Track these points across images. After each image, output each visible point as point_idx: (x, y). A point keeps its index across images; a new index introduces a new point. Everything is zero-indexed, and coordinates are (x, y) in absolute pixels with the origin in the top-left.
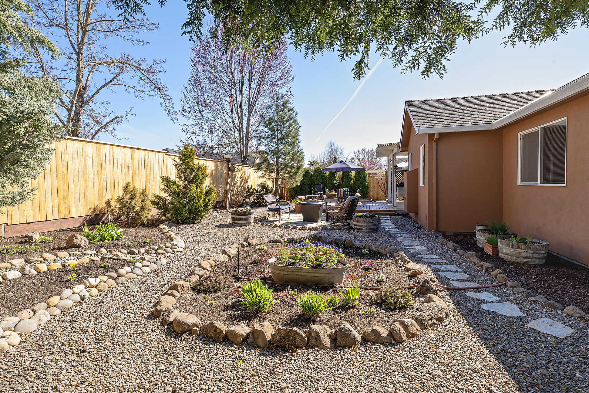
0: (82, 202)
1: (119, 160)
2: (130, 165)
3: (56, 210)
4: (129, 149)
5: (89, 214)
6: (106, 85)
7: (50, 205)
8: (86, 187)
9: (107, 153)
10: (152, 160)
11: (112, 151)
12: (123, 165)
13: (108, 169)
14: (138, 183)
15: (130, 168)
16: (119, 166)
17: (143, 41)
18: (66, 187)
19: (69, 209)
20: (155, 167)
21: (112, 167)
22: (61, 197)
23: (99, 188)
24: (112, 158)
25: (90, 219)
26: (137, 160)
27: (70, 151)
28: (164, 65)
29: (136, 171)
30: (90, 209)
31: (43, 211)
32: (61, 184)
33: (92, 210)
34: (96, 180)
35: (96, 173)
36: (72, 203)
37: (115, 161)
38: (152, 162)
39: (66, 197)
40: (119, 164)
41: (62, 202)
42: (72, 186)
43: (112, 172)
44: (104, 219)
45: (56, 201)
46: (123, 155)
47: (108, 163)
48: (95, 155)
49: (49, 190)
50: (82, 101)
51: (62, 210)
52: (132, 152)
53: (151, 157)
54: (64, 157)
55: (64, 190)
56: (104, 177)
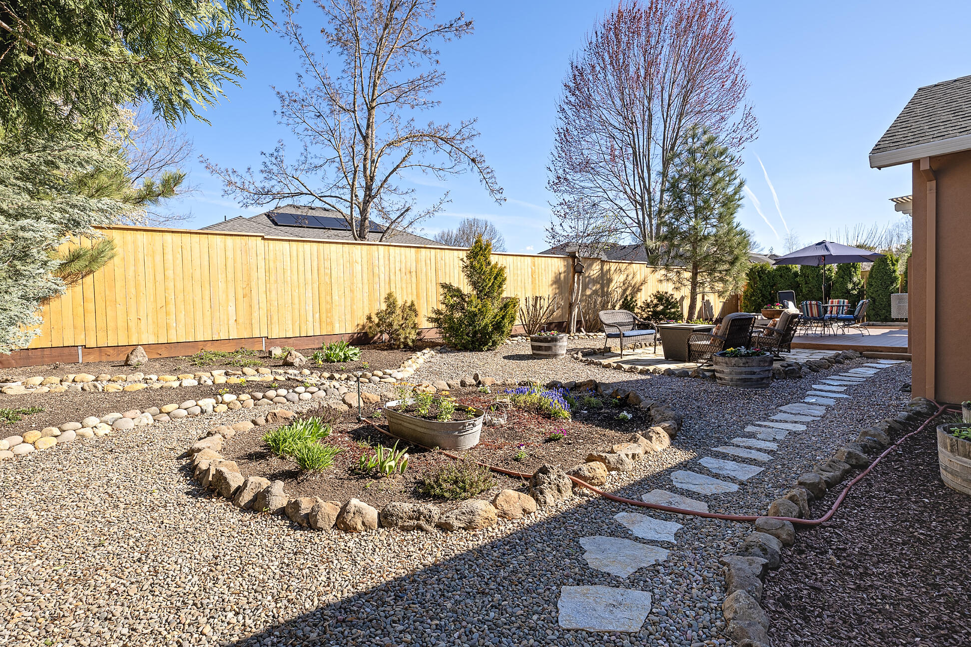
0: (348, 317)
1: (398, 265)
2: (413, 269)
3: (317, 325)
4: (412, 249)
5: (356, 331)
6: (395, 170)
7: (310, 319)
8: (352, 299)
9: (381, 257)
10: (447, 261)
11: (387, 253)
12: (403, 270)
13: (382, 276)
14: (425, 294)
15: (414, 274)
16: (398, 272)
17: (433, 102)
18: (329, 298)
19: (332, 324)
20: (452, 271)
21: (387, 273)
22: (323, 310)
23: (370, 300)
24: (387, 262)
25: (358, 338)
26: (423, 263)
27: (334, 257)
28: (475, 125)
29: (423, 277)
30: (358, 325)
31: (303, 325)
32: (323, 295)
33: (360, 327)
34: (366, 289)
35: (366, 281)
36: (336, 318)
37: (392, 266)
38: (447, 265)
39: (329, 311)
40: (398, 269)
41: (324, 316)
42: (336, 297)
43: (387, 279)
44: (376, 338)
45: (317, 315)
46: (403, 257)
47: (382, 268)
48: (365, 260)
49: (310, 302)
50: (369, 195)
51: (324, 325)
52: (416, 253)
53: (447, 258)
54: (327, 264)
55: (327, 303)
56: (377, 287)
